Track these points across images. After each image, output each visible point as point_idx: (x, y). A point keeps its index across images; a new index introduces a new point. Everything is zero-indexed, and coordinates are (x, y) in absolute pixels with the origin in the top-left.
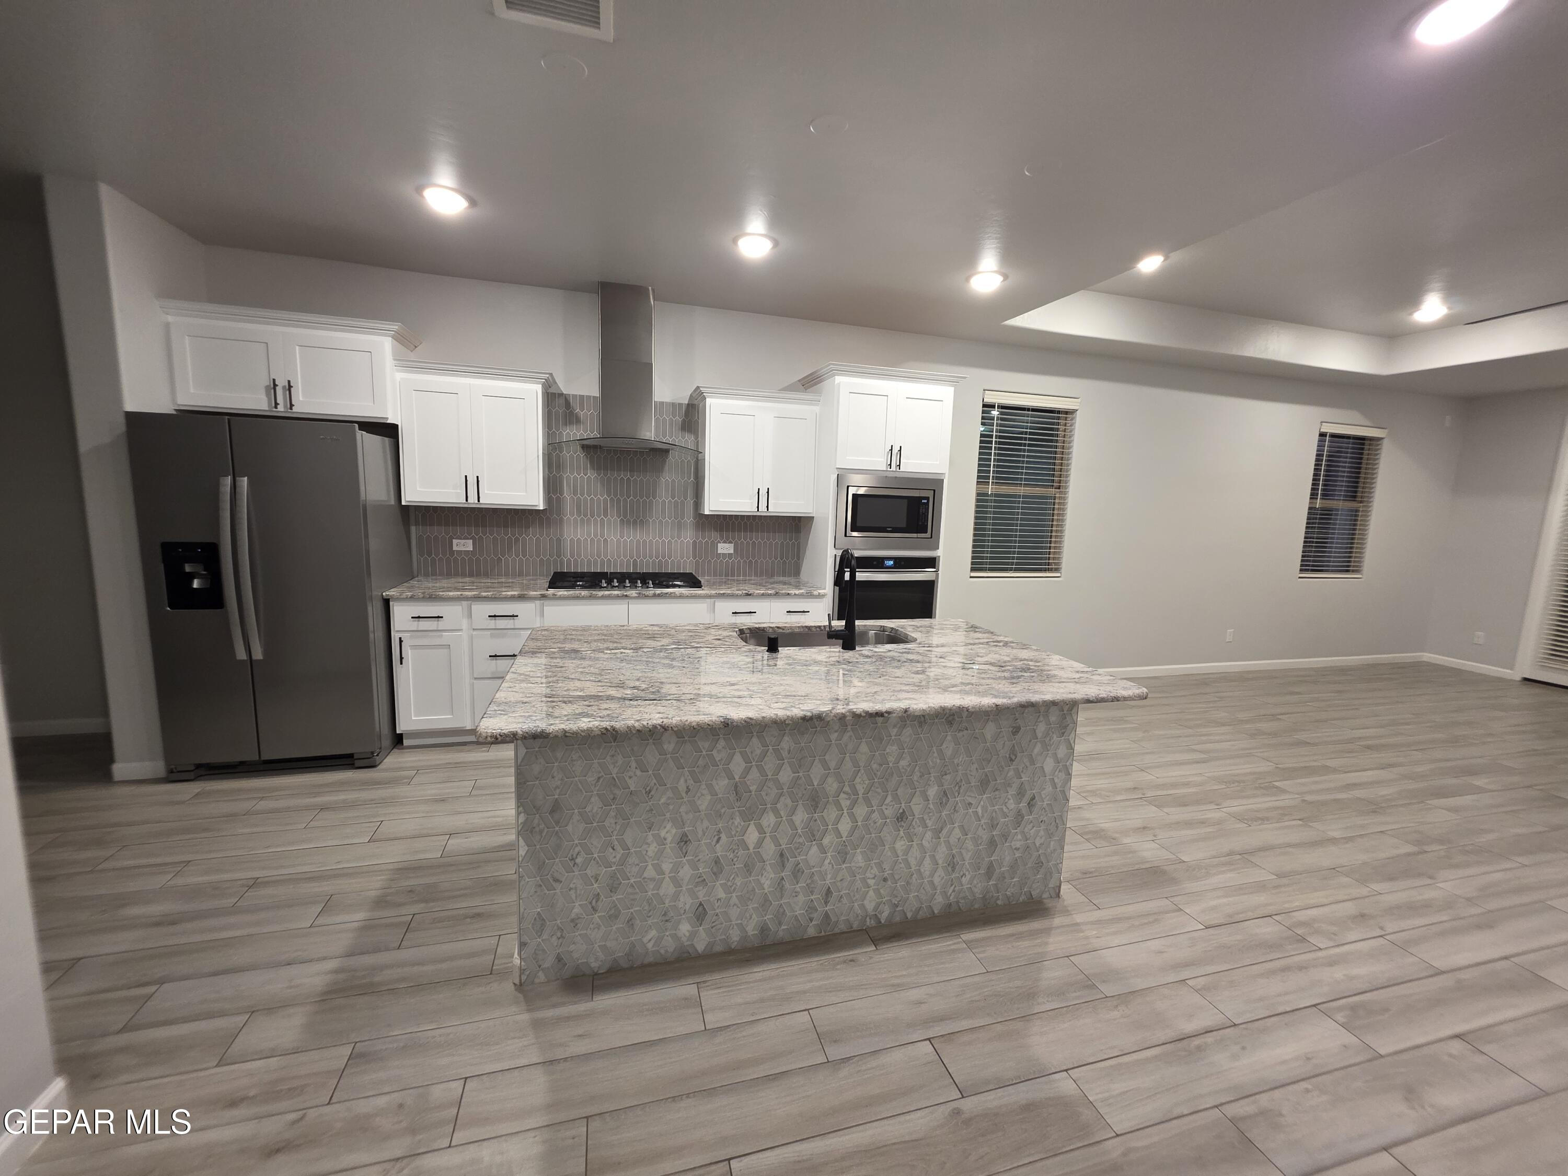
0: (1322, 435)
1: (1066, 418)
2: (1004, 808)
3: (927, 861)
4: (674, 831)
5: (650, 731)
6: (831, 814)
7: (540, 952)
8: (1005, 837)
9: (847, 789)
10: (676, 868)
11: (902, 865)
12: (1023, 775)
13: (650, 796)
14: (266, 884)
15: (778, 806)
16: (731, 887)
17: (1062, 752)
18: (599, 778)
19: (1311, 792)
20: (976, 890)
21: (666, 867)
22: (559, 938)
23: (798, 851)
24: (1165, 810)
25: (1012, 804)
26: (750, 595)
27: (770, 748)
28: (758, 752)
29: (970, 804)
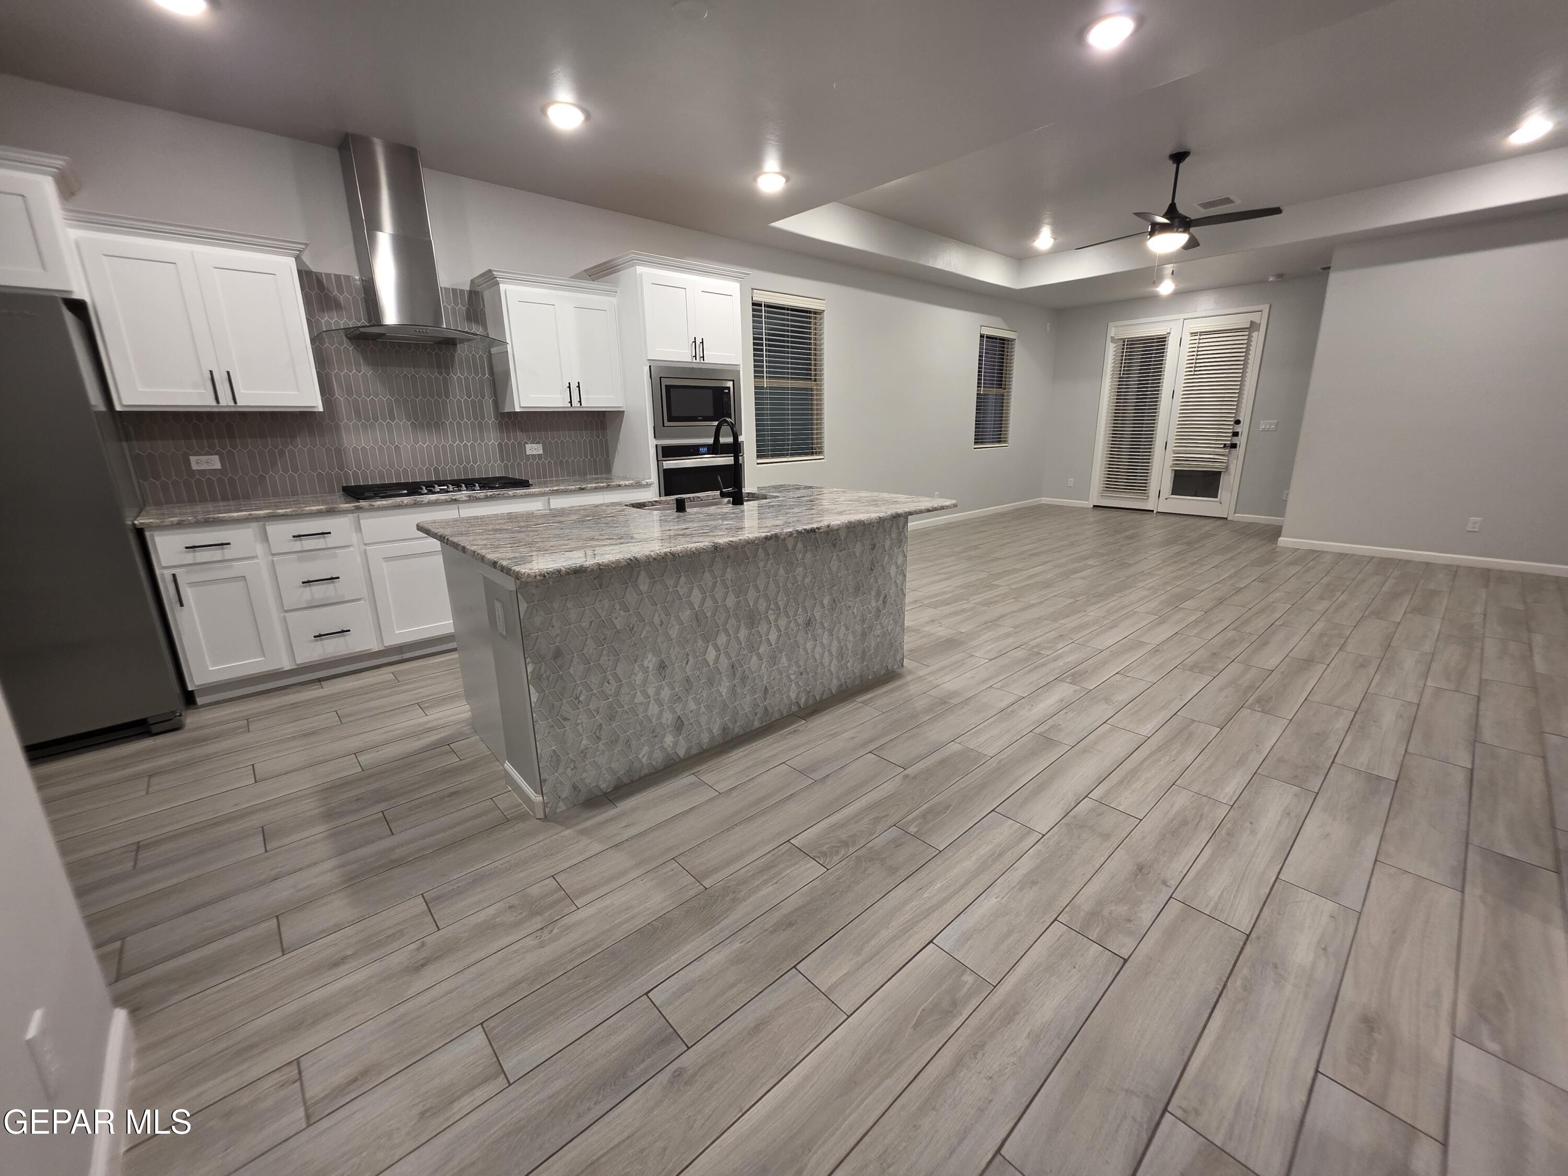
0: (982, 336)
1: (816, 317)
2: (869, 606)
3: (826, 654)
4: (654, 659)
5: (663, 558)
6: (763, 628)
7: (559, 785)
8: (871, 628)
9: (772, 606)
10: (659, 689)
11: (811, 661)
12: (879, 580)
13: (633, 633)
14: (157, 843)
15: (727, 626)
16: (699, 699)
17: (900, 560)
18: (591, 622)
19: (1013, 584)
20: (856, 671)
21: (651, 691)
22: (573, 770)
23: (744, 661)
24: (940, 609)
25: (874, 604)
26: (583, 489)
27: (718, 579)
28: (710, 584)
29: (850, 607)
